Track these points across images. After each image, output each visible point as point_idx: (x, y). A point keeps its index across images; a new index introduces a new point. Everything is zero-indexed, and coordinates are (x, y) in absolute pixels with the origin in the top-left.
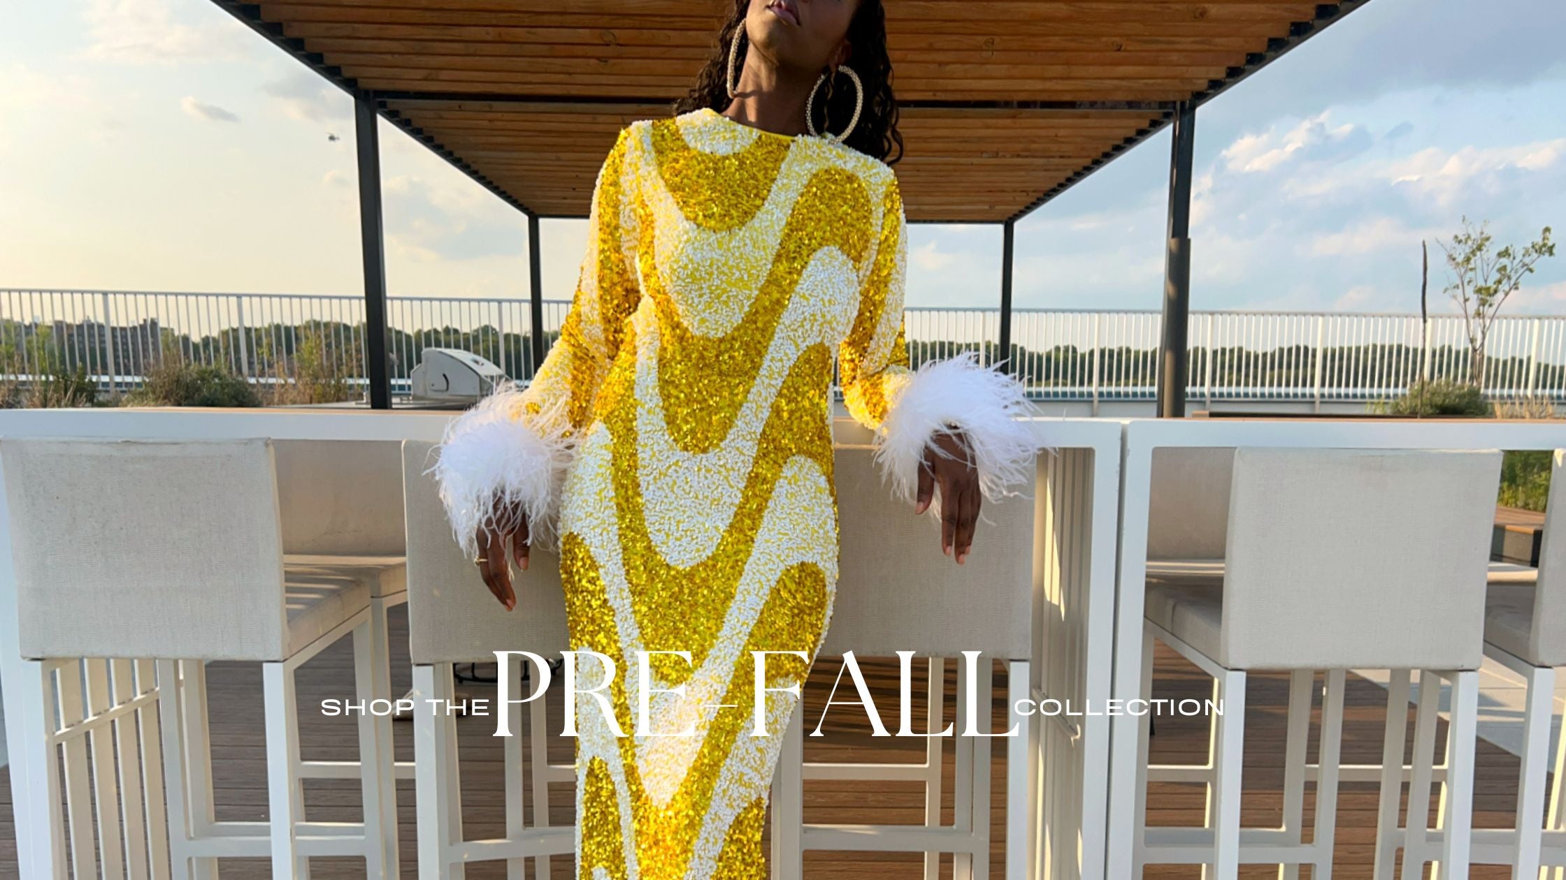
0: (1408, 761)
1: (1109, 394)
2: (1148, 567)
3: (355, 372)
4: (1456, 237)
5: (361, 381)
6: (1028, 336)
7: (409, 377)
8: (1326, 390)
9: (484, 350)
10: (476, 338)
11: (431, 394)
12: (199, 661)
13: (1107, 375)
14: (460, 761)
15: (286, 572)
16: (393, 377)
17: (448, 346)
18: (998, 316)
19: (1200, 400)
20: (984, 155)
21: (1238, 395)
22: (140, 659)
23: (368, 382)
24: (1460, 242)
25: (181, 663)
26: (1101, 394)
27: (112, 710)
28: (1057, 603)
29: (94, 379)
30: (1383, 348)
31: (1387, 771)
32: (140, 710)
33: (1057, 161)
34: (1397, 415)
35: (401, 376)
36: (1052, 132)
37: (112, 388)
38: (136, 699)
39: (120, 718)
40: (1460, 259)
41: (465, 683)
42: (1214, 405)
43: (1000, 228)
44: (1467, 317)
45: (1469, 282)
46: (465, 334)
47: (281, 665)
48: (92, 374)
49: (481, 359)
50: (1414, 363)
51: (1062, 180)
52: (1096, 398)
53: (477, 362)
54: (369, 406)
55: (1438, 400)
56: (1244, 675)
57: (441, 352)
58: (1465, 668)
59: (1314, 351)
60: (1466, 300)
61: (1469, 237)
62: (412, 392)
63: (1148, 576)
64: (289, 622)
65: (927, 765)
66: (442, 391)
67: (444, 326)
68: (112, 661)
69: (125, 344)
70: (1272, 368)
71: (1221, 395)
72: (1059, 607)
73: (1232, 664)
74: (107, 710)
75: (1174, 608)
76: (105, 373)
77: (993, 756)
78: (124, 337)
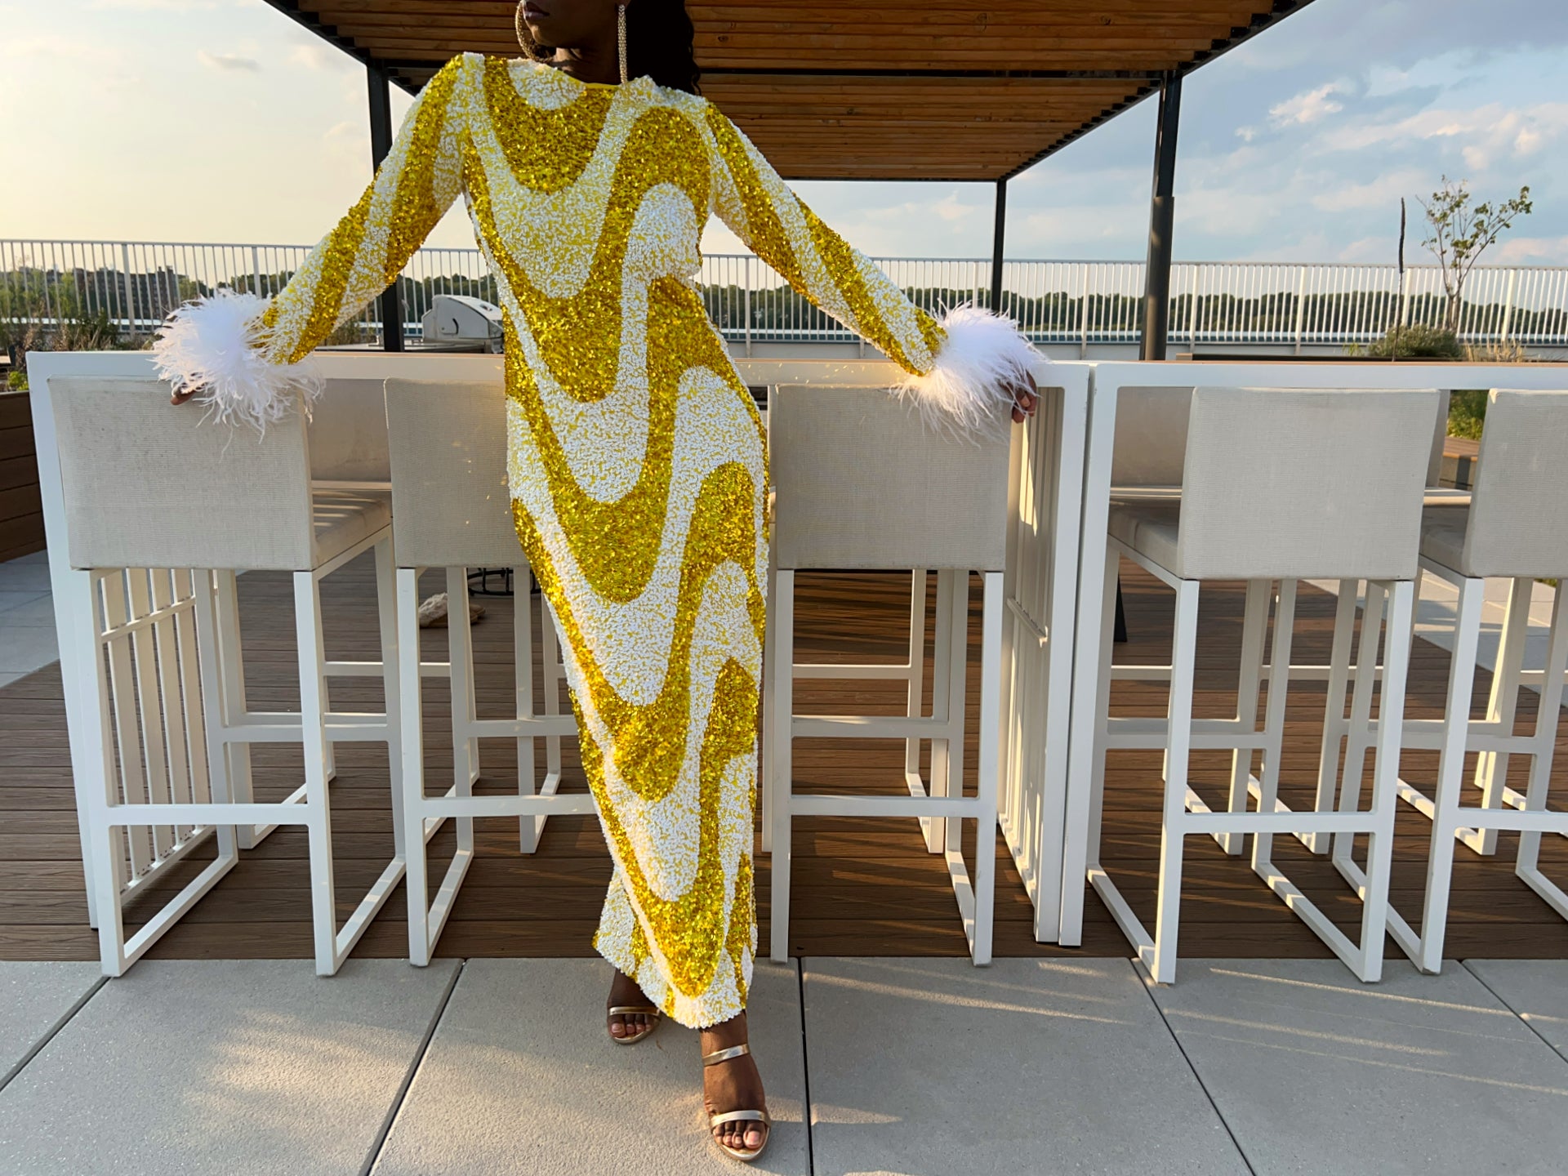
0: (1353, 662)
1: (1097, 338)
2: (1111, 492)
3: (367, 317)
4: (1435, 195)
5: (373, 325)
6: (1019, 282)
7: (420, 321)
8: (1307, 334)
9: (492, 296)
10: (484, 285)
11: (440, 337)
12: (232, 571)
13: (1095, 320)
14: (474, 663)
15: (314, 496)
16: (405, 321)
17: (457, 293)
18: (990, 265)
19: (1184, 343)
20: (978, 119)
21: (1221, 339)
22: (176, 569)
23: (381, 325)
24: (1438, 199)
25: (215, 572)
26: (1089, 338)
27: (152, 614)
28: (1030, 523)
29: (116, 322)
30: (1363, 295)
31: (1334, 671)
32: (177, 615)
33: (1048, 124)
34: (1374, 358)
35: (412, 320)
36: (1043, 99)
37: (133, 331)
38: (173, 605)
39: (160, 622)
40: (1438, 215)
41: (476, 595)
42: (1198, 348)
43: (994, 185)
44: (1444, 268)
45: (1447, 236)
46: (473, 281)
47: (310, 573)
48: (114, 318)
49: (488, 305)
50: (1393, 309)
51: (1054, 142)
52: (1084, 341)
53: (485, 308)
54: (383, 348)
55: (1415, 344)
56: (1197, 584)
57: (450, 299)
58: (1401, 578)
59: (1296, 299)
60: (1443, 253)
61: (1447, 194)
62: (423, 335)
63: (1111, 499)
64: (317, 536)
65: (909, 666)
66: (452, 334)
67: (453, 274)
68: (151, 570)
69: (144, 289)
70: (1255, 314)
71: (1205, 338)
72: (1032, 526)
73: (1187, 574)
74: (148, 615)
75: (1137, 527)
76: (125, 317)
77: (968, 660)
78: (143, 283)
